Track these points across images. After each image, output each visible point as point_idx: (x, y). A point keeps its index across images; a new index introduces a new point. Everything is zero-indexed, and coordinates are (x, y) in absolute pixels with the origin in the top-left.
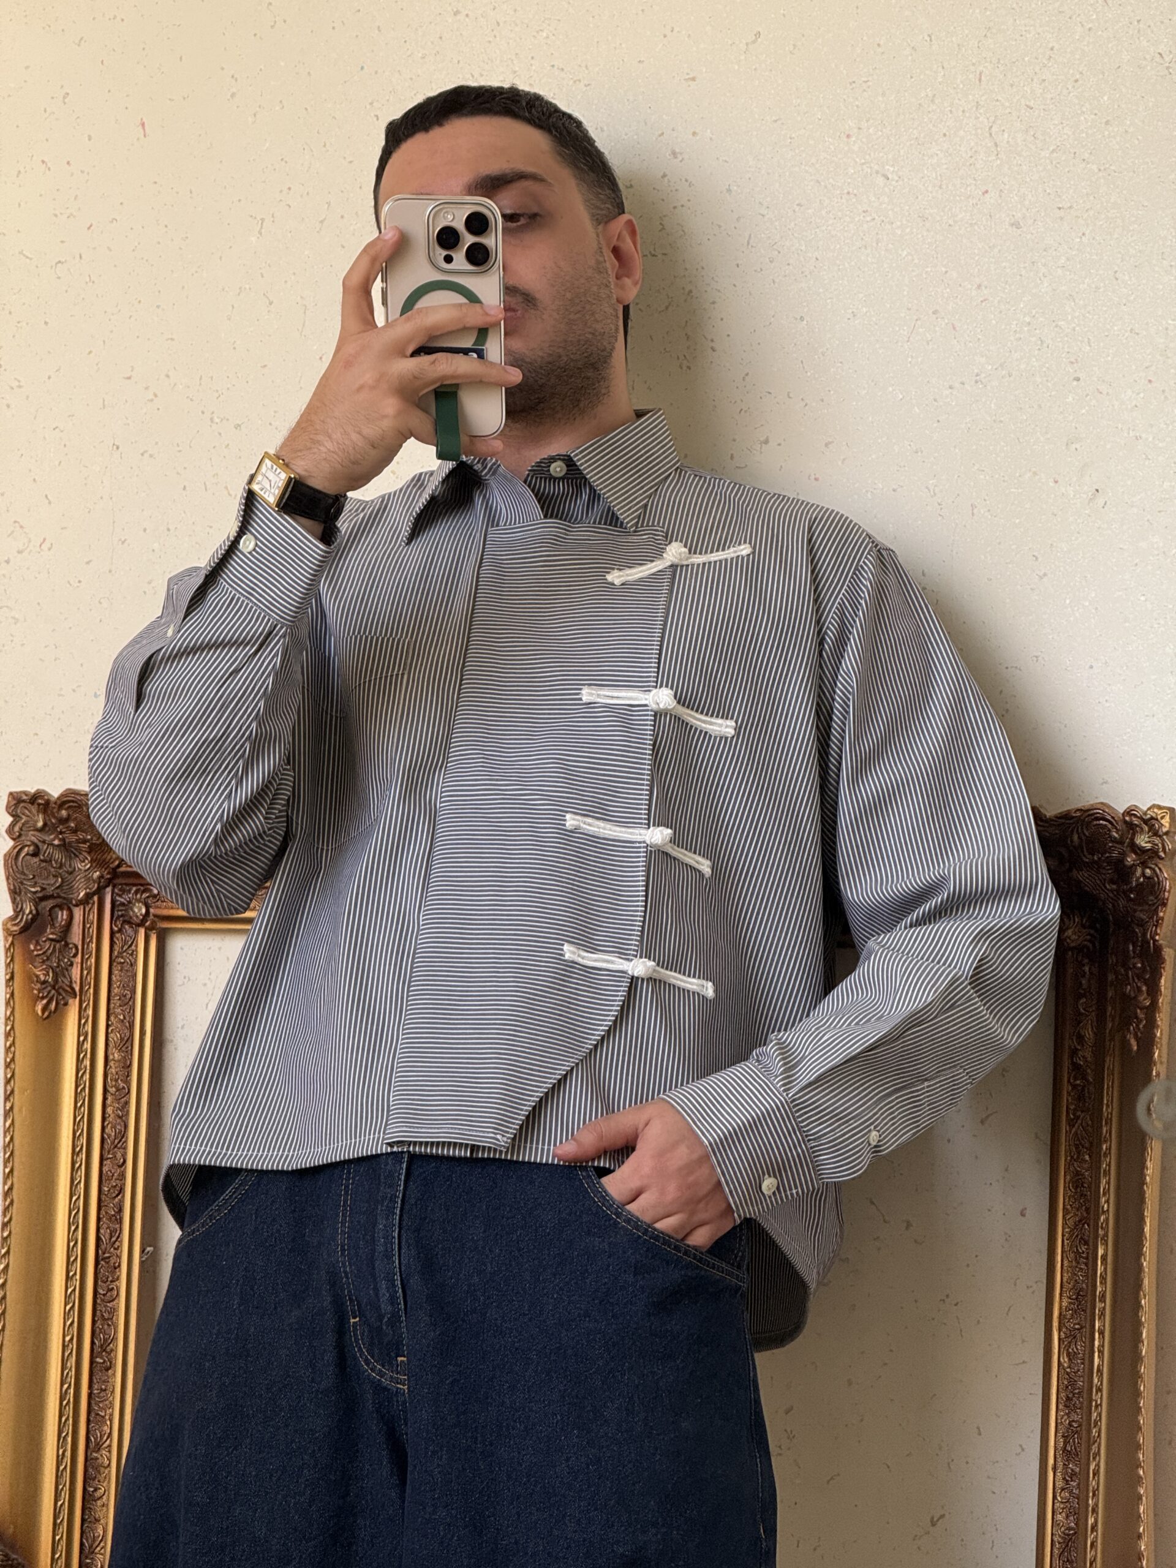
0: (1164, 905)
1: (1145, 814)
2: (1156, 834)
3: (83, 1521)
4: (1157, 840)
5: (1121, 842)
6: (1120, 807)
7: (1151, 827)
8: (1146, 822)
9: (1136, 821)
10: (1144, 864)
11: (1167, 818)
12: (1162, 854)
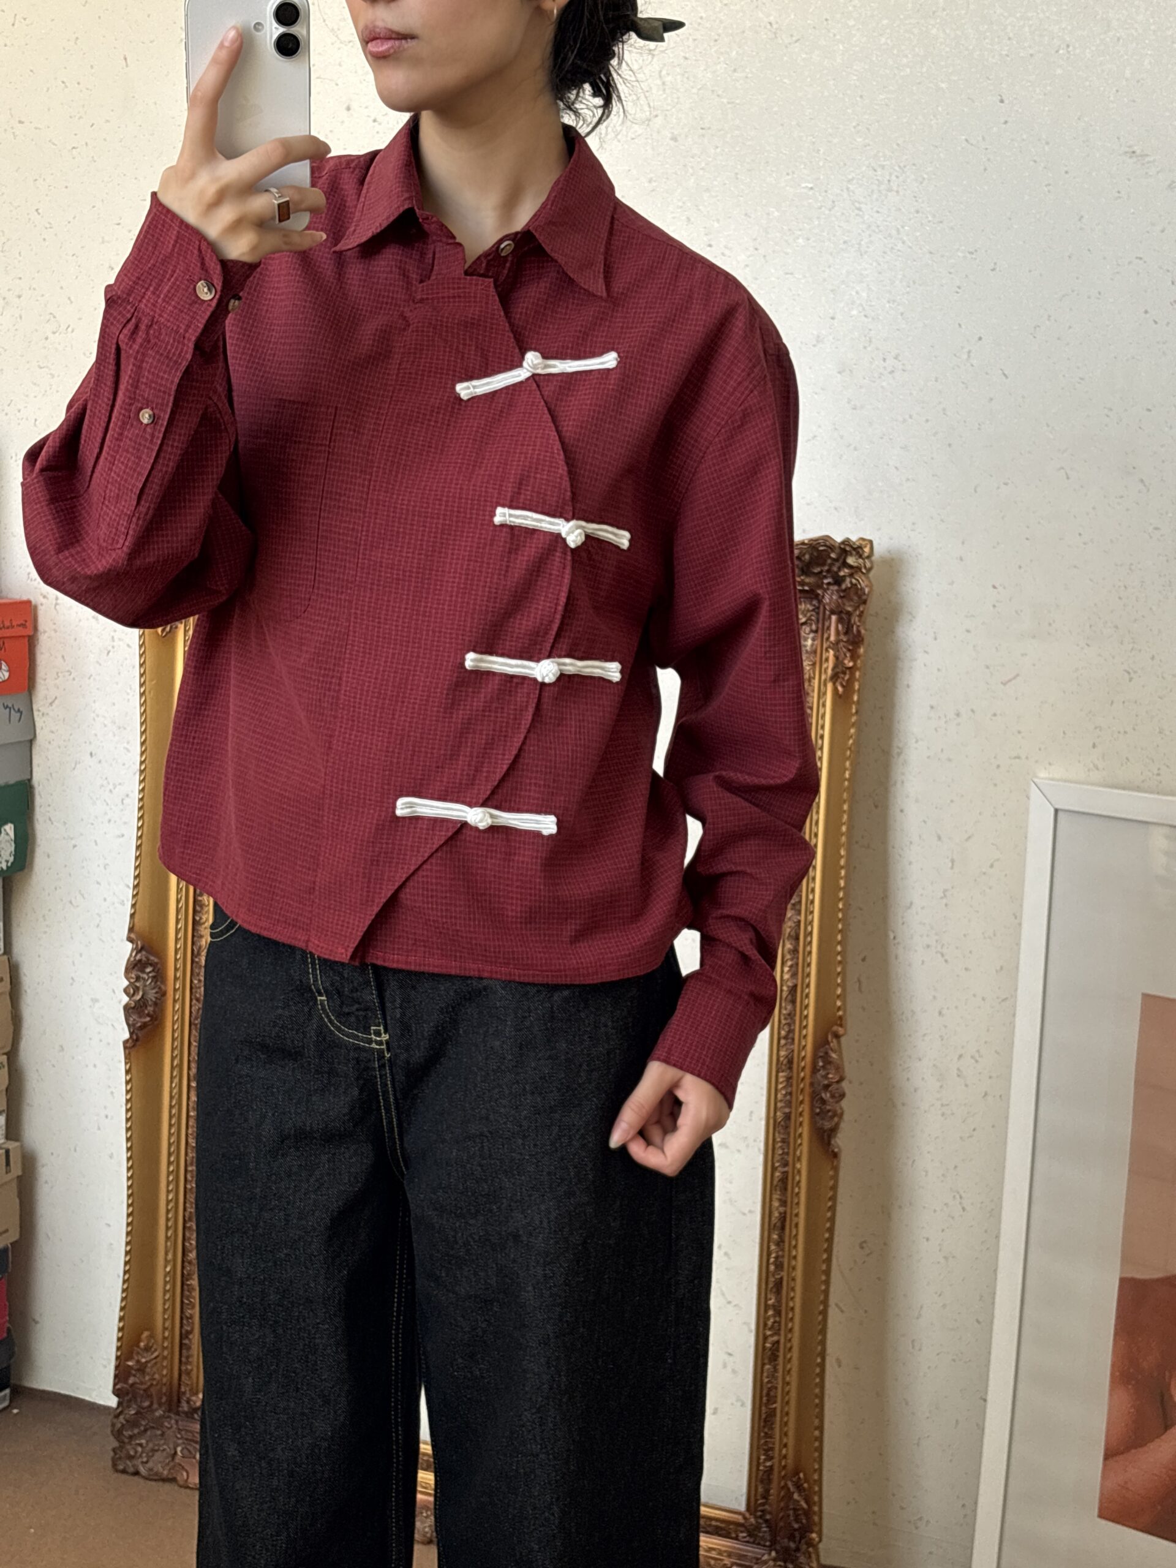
0: (865, 602)
1: (854, 543)
2: (861, 556)
3: (193, 936)
4: (861, 561)
5: (836, 560)
6: (839, 538)
7: (858, 553)
8: (854, 549)
9: (848, 548)
10: (851, 575)
11: (868, 546)
12: (864, 571)
